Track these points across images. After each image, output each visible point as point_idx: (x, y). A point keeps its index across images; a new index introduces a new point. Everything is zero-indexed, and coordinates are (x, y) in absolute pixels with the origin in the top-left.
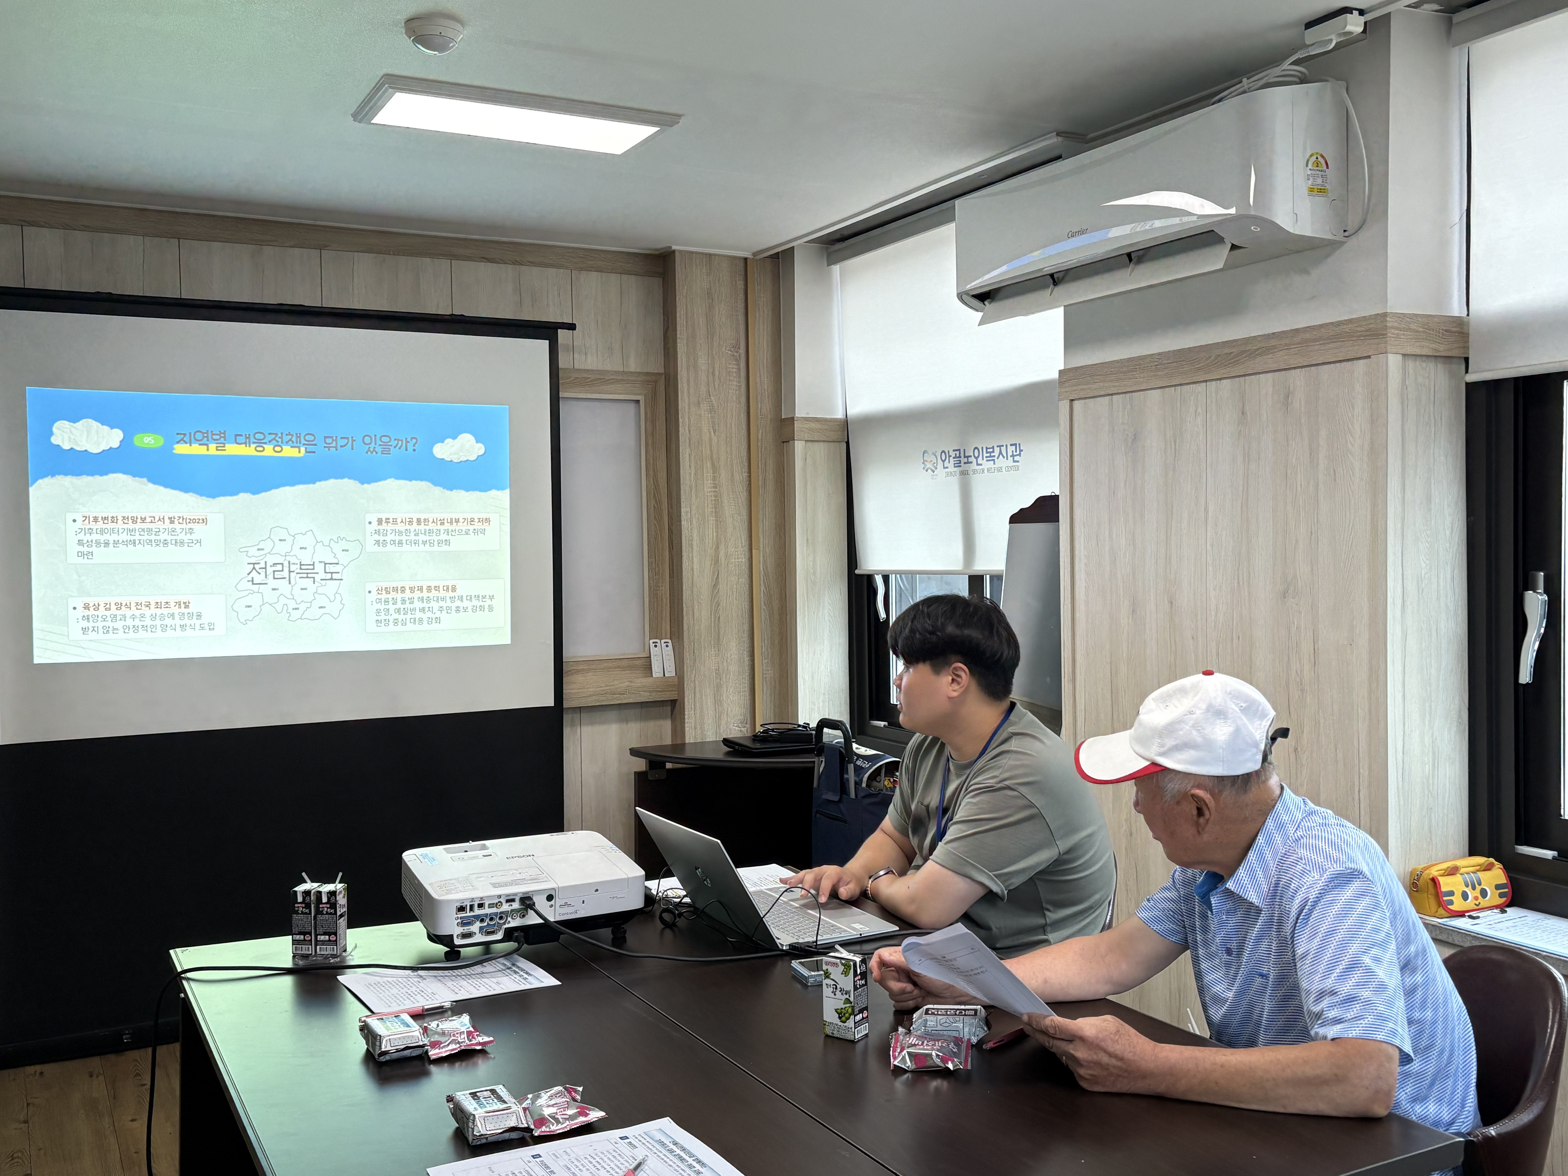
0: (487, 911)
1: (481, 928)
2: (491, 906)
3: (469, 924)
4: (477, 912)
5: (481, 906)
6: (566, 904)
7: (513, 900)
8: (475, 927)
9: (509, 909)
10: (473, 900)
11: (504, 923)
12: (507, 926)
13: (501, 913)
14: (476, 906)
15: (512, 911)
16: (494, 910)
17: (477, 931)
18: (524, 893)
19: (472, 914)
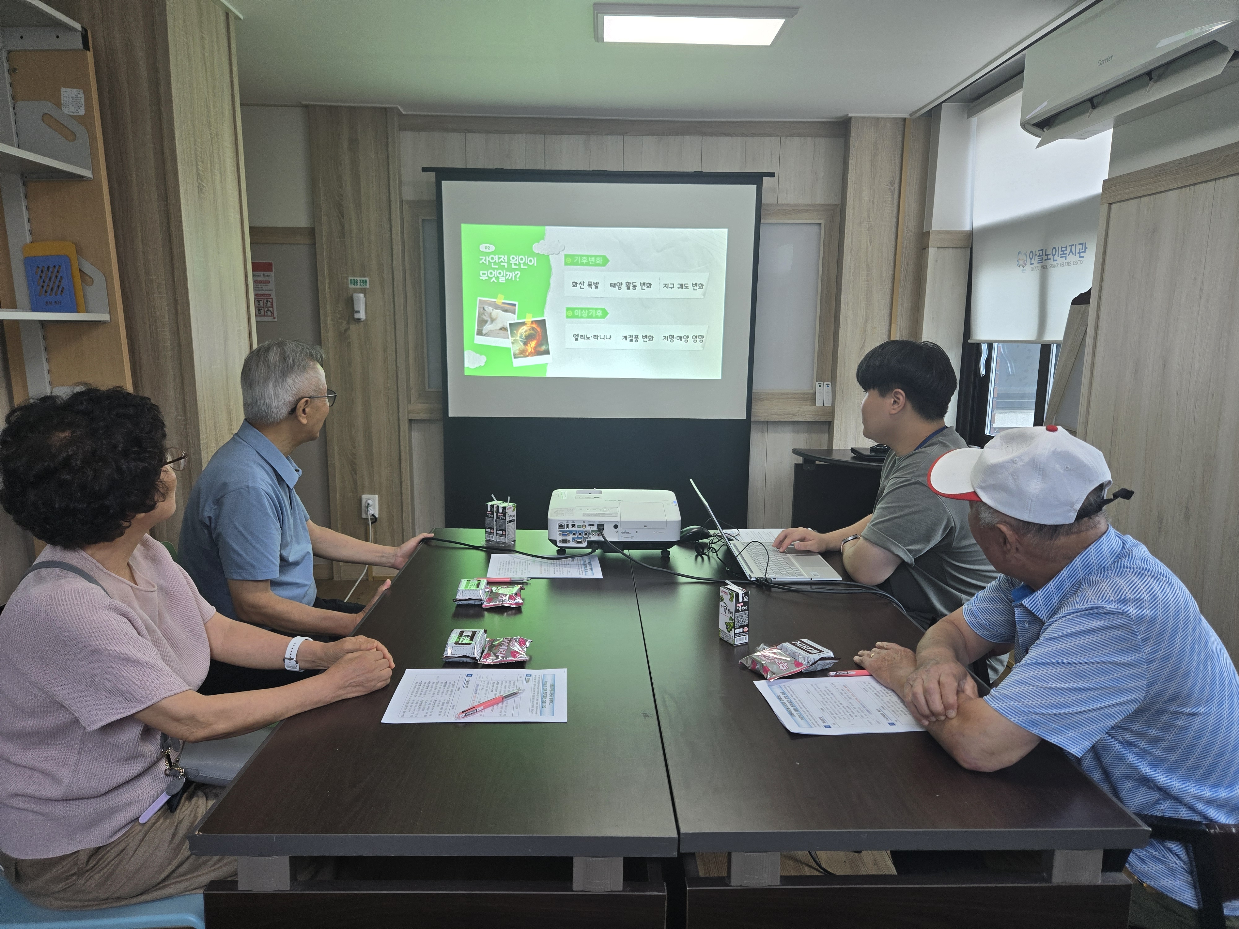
0: (576, 529)
1: (573, 539)
2: (579, 526)
3: (566, 535)
4: (571, 529)
5: (573, 525)
6: (625, 532)
7: (593, 525)
8: (570, 537)
9: (591, 530)
10: (568, 521)
11: (588, 538)
12: (589, 539)
13: (585, 531)
14: (570, 526)
15: (592, 531)
16: (581, 529)
17: (571, 540)
18: (599, 522)
19: (568, 529)
